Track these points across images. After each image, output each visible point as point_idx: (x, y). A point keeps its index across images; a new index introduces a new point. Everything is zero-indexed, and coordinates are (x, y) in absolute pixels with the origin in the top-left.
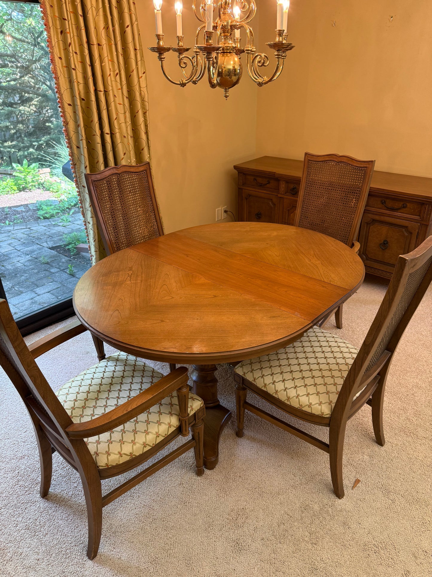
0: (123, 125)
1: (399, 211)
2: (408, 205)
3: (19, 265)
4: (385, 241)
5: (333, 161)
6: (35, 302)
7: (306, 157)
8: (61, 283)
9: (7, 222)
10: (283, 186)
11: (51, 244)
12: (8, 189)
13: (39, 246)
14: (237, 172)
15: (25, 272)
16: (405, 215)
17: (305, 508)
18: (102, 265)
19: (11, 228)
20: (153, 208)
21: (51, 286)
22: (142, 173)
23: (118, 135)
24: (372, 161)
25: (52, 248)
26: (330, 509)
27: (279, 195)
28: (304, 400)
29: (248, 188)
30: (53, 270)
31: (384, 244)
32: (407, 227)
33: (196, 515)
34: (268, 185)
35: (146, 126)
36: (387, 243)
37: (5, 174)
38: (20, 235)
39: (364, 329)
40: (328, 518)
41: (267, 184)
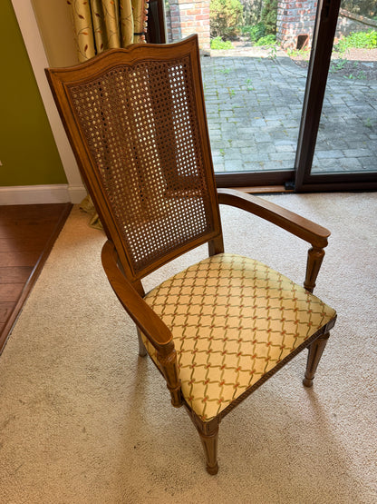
3: (342, 120)
6: (339, 163)
8: (374, 152)
9: (351, 76)
12: (367, 42)
13: (370, 107)
15: (344, 129)
19: (352, 82)
21: (363, 152)
30: (372, 136)
37: (372, 25)
38: (357, 91)
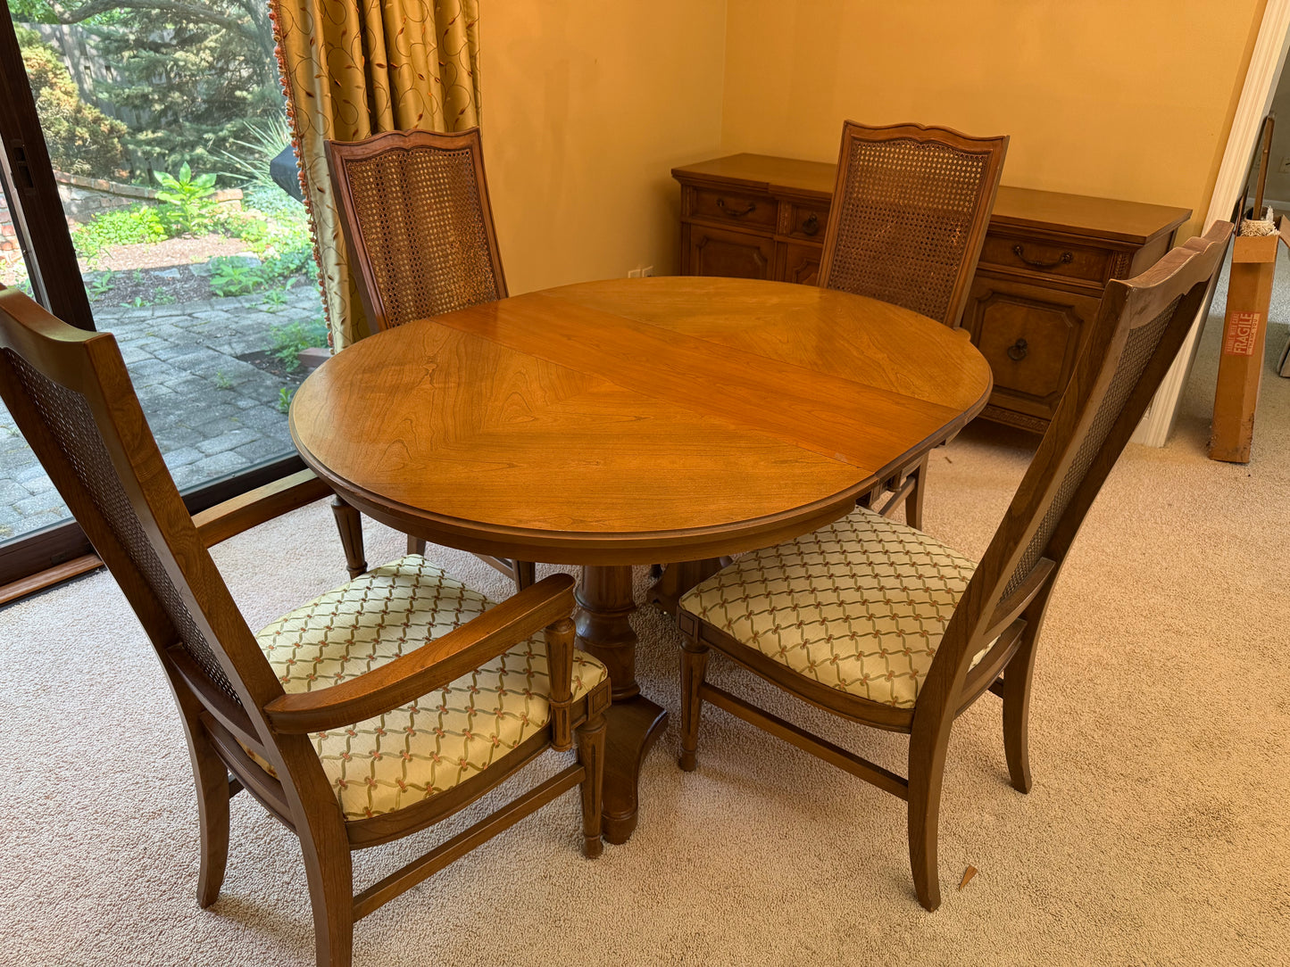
0: (419, 49)
1: (1053, 271)
2: (1076, 255)
3: (164, 390)
4: (1019, 341)
5: (910, 139)
6: (198, 471)
7: (848, 131)
8: (260, 431)
9: (138, 301)
10: (785, 214)
11: (239, 348)
12: (141, 230)
13: (211, 352)
14: (680, 185)
15: (176, 405)
16: (1068, 279)
17: (848, 932)
18: (363, 350)
19: (147, 314)
20: (486, 238)
21: (237, 437)
22: (460, 152)
23: (405, 71)
24: (1002, 139)
25: (242, 357)
26: (907, 935)
27: (777, 238)
28: (850, 669)
29: (706, 223)
30: (242, 404)
31: (1018, 347)
32: (1071, 307)
33: (581, 948)
34: (750, 215)
35: (472, 57)
36: (1025, 346)
37: (136, 197)
38: (167, 328)
39: (972, 539)
40: (903, 955)
41: (747, 212)
